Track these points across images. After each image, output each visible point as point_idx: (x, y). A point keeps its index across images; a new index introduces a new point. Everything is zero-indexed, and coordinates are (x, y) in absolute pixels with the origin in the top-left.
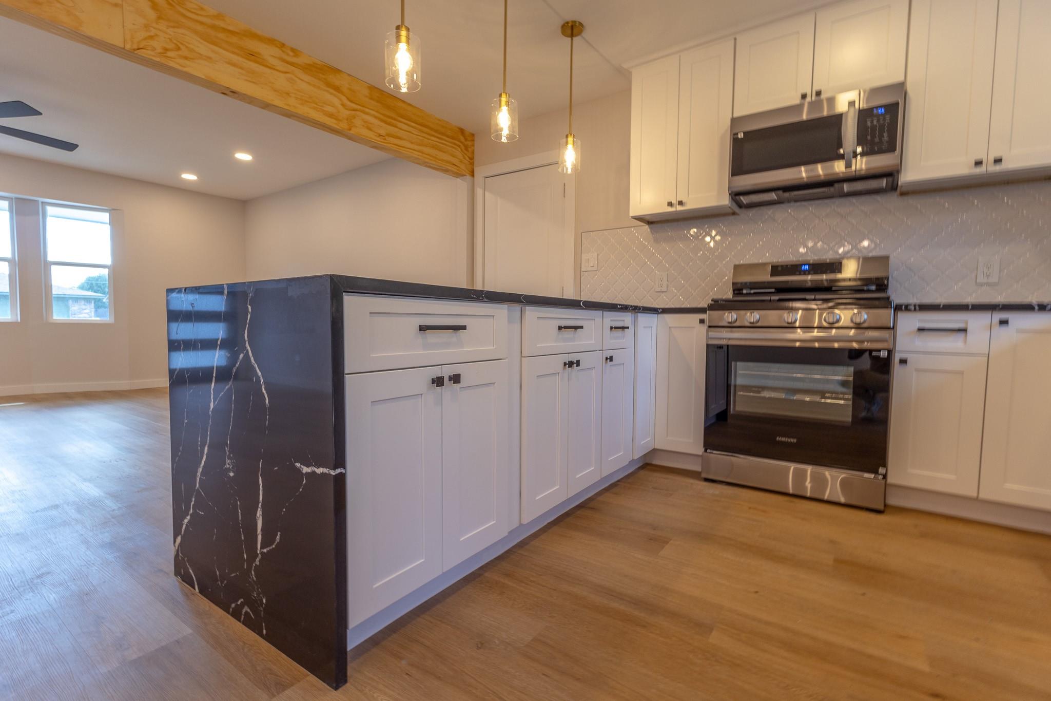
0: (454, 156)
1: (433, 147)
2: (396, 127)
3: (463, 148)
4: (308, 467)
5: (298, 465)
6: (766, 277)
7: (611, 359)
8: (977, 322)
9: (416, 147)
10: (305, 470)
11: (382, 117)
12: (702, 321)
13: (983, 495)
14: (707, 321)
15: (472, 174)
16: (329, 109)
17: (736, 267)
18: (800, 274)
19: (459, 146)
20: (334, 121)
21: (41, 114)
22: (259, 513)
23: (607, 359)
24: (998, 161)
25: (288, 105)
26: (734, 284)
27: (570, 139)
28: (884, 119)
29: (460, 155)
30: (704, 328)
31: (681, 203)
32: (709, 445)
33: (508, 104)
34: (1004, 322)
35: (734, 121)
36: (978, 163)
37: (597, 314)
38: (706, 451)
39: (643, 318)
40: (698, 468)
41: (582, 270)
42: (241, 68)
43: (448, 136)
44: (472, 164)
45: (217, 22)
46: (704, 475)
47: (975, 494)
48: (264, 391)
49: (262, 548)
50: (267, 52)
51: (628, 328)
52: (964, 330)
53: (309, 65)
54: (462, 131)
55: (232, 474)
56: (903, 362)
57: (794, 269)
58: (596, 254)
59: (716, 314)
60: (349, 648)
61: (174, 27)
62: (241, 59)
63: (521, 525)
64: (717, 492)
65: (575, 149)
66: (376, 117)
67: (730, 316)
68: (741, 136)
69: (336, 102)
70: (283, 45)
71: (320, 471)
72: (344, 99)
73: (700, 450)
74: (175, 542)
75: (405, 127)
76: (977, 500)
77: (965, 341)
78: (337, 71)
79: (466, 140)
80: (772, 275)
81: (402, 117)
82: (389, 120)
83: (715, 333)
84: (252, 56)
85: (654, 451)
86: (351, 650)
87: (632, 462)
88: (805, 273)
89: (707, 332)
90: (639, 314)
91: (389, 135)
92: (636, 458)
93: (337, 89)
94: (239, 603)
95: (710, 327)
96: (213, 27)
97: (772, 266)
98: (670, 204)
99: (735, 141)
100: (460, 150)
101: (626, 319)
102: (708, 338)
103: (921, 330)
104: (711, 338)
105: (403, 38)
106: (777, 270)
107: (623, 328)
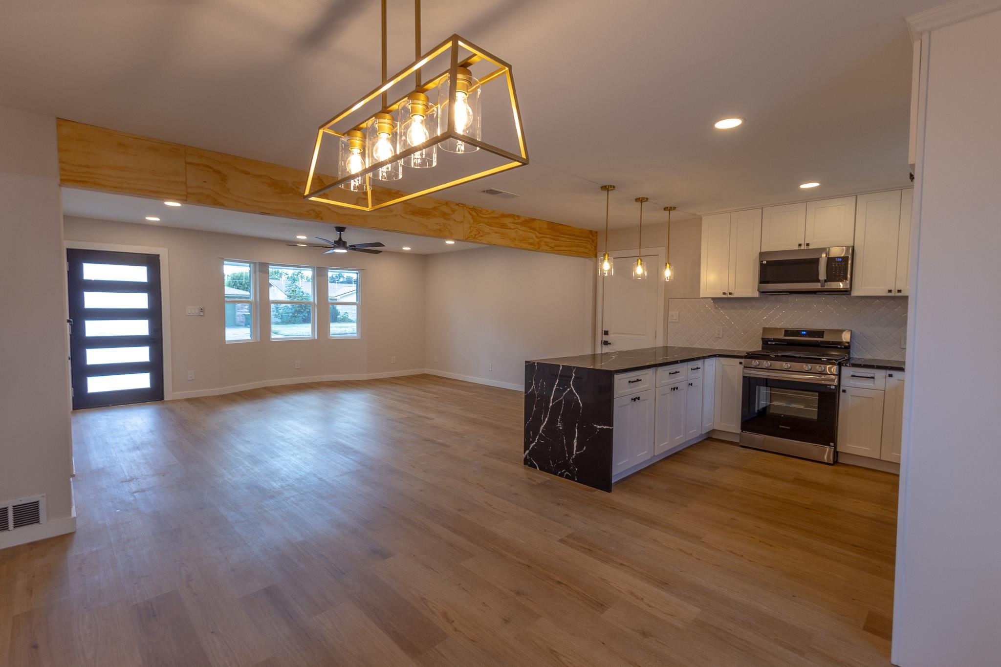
0: (586, 248)
1: (577, 246)
2: (558, 240)
3: (591, 241)
4: (600, 426)
5: (595, 425)
6: (782, 336)
7: (691, 384)
8: (880, 374)
9: (568, 249)
10: (598, 427)
11: (554, 237)
12: (741, 363)
13: (882, 459)
14: (743, 363)
15: (596, 256)
16: (531, 241)
17: (765, 329)
18: (801, 337)
19: (588, 241)
20: (533, 246)
21: (384, 246)
22: (575, 441)
23: (689, 384)
24: (899, 291)
25: (515, 245)
26: (762, 339)
27: (668, 265)
28: (841, 264)
29: (589, 246)
30: (742, 367)
31: (730, 294)
32: (744, 428)
33: (641, 264)
34: (891, 376)
35: (762, 254)
36: (890, 291)
37: (685, 364)
38: (742, 431)
39: (708, 361)
40: (738, 441)
41: (669, 321)
42: (499, 233)
43: (583, 237)
44: (596, 250)
45: (493, 215)
46: (741, 444)
47: (879, 458)
48: (580, 402)
49: (576, 451)
50: (508, 221)
51: (700, 368)
52: (873, 378)
53: (524, 221)
54: (591, 232)
55: (561, 428)
56: (844, 391)
57: (797, 333)
58: (678, 313)
59: (749, 360)
60: (613, 482)
61: (478, 224)
62: (498, 229)
63: (654, 456)
64: (747, 452)
65: (671, 270)
66: (550, 238)
67: (755, 363)
68: (765, 262)
69: (533, 235)
70: (514, 215)
71: (605, 427)
72: (536, 233)
73: (739, 431)
74: (525, 452)
75: (563, 239)
76: (880, 460)
77: (874, 384)
78: (534, 220)
79: (593, 236)
80: (785, 336)
81: (562, 233)
82: (555, 237)
83: (746, 371)
84: (503, 226)
85: (714, 431)
86: (614, 483)
87: (701, 435)
88: (803, 336)
89: (743, 369)
90: (706, 360)
91: (556, 246)
92: (703, 433)
93: (534, 229)
94: (563, 471)
95: (745, 367)
96: (491, 218)
97: (785, 330)
98: (724, 293)
99: (762, 265)
100: (589, 243)
101: (699, 363)
102: (743, 372)
103: (853, 376)
104: (746, 373)
105: (606, 258)
106: (787, 332)
107: (698, 368)
